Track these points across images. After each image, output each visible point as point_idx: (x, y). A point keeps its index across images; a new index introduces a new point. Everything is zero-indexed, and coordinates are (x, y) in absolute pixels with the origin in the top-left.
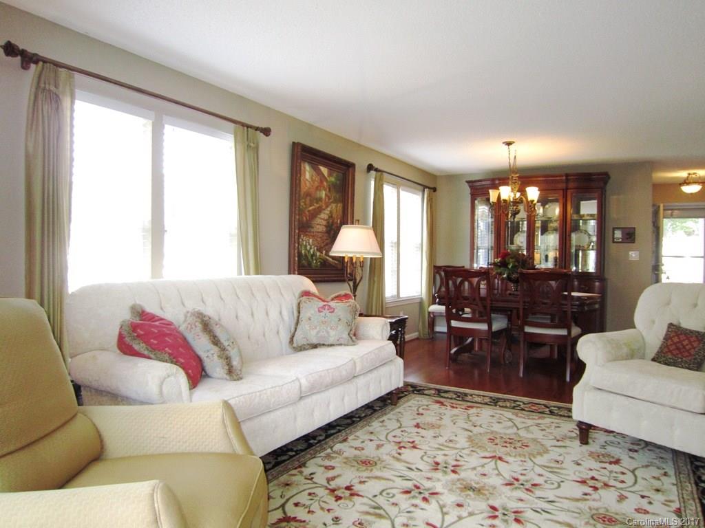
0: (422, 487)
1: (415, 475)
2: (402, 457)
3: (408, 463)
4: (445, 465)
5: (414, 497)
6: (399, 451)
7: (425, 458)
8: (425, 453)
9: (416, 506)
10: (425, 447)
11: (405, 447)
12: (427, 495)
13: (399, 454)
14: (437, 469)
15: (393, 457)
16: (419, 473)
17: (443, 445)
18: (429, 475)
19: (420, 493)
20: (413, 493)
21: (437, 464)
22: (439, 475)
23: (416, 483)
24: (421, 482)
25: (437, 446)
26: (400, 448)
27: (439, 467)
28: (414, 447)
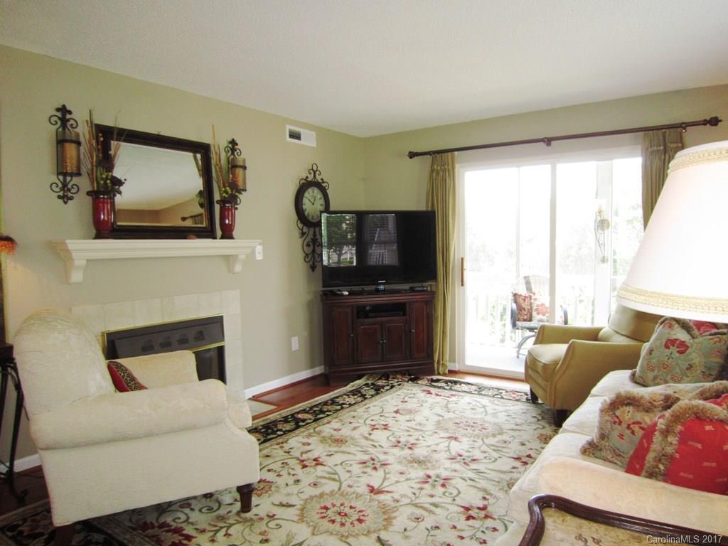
0: (462, 463)
1: (467, 474)
2: (481, 494)
3: (475, 487)
4: (436, 483)
5: (469, 457)
6: (486, 503)
7: (455, 492)
8: (454, 500)
9: (467, 451)
10: (454, 508)
11: (479, 508)
12: (459, 458)
13: (484, 498)
14: (444, 479)
15: (491, 494)
16: (464, 476)
17: (430, 512)
18: (454, 474)
19: (464, 459)
20: (470, 459)
21: (443, 485)
22: (444, 474)
23: (467, 467)
24: (463, 468)
25: (437, 511)
26: (484, 508)
27: (442, 482)
28: (467, 509)
